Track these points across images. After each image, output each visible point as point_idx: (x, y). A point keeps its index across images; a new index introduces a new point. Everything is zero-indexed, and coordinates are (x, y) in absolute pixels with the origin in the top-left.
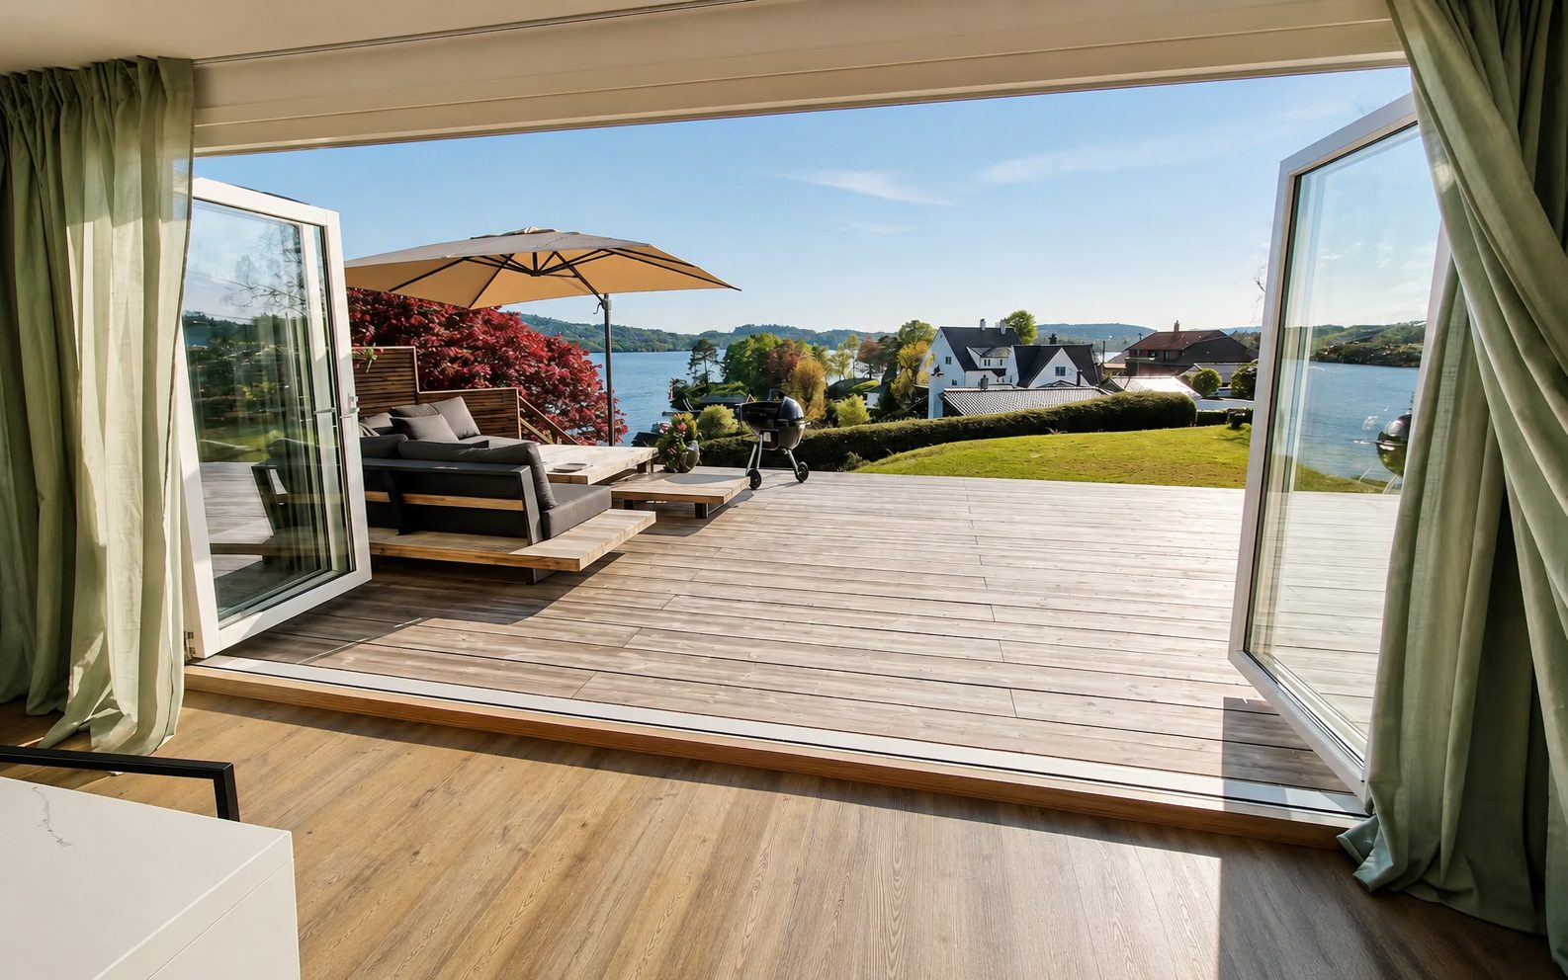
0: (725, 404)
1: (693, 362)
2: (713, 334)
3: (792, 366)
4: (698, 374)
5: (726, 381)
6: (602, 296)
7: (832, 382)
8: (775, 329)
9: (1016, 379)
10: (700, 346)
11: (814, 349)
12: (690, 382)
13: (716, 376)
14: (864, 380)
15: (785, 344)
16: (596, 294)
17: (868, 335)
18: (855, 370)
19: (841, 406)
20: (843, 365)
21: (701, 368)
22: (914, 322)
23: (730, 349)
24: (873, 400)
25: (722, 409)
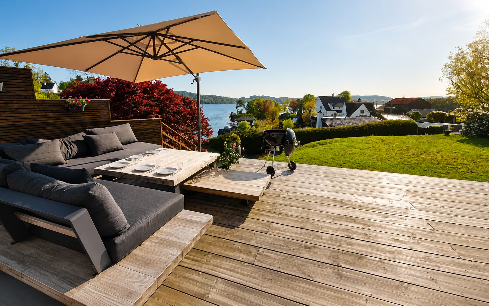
0: (246, 120)
1: (237, 107)
2: (243, 98)
3: (268, 108)
4: (239, 111)
5: (247, 113)
6: (195, 75)
7: (280, 114)
8: (263, 97)
9: (346, 114)
10: (240, 102)
11: (275, 103)
12: (236, 113)
13: (244, 112)
14: (291, 113)
15: (266, 101)
16: (192, 73)
17: (293, 99)
18: (289, 110)
19: (285, 122)
20: (285, 108)
21: (239, 109)
22: (309, 95)
23: (248, 103)
24: (295, 120)
25: (246, 122)
